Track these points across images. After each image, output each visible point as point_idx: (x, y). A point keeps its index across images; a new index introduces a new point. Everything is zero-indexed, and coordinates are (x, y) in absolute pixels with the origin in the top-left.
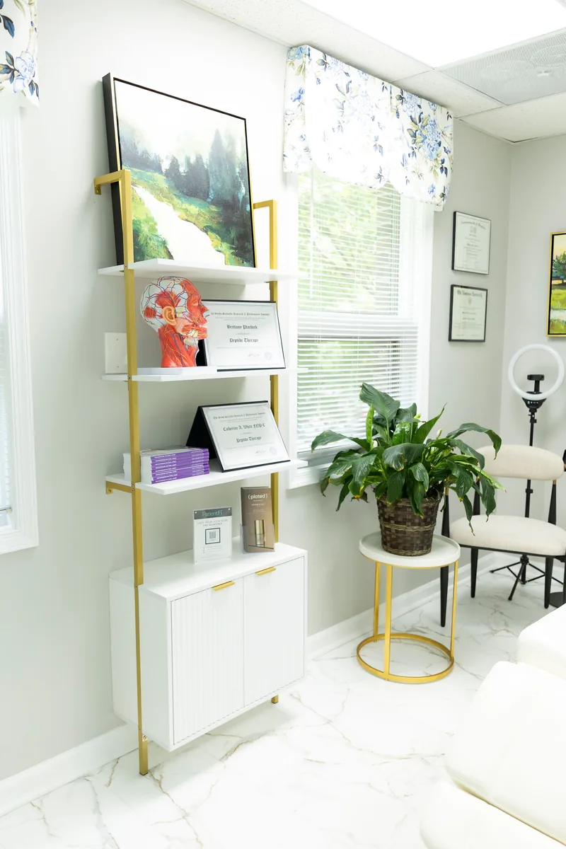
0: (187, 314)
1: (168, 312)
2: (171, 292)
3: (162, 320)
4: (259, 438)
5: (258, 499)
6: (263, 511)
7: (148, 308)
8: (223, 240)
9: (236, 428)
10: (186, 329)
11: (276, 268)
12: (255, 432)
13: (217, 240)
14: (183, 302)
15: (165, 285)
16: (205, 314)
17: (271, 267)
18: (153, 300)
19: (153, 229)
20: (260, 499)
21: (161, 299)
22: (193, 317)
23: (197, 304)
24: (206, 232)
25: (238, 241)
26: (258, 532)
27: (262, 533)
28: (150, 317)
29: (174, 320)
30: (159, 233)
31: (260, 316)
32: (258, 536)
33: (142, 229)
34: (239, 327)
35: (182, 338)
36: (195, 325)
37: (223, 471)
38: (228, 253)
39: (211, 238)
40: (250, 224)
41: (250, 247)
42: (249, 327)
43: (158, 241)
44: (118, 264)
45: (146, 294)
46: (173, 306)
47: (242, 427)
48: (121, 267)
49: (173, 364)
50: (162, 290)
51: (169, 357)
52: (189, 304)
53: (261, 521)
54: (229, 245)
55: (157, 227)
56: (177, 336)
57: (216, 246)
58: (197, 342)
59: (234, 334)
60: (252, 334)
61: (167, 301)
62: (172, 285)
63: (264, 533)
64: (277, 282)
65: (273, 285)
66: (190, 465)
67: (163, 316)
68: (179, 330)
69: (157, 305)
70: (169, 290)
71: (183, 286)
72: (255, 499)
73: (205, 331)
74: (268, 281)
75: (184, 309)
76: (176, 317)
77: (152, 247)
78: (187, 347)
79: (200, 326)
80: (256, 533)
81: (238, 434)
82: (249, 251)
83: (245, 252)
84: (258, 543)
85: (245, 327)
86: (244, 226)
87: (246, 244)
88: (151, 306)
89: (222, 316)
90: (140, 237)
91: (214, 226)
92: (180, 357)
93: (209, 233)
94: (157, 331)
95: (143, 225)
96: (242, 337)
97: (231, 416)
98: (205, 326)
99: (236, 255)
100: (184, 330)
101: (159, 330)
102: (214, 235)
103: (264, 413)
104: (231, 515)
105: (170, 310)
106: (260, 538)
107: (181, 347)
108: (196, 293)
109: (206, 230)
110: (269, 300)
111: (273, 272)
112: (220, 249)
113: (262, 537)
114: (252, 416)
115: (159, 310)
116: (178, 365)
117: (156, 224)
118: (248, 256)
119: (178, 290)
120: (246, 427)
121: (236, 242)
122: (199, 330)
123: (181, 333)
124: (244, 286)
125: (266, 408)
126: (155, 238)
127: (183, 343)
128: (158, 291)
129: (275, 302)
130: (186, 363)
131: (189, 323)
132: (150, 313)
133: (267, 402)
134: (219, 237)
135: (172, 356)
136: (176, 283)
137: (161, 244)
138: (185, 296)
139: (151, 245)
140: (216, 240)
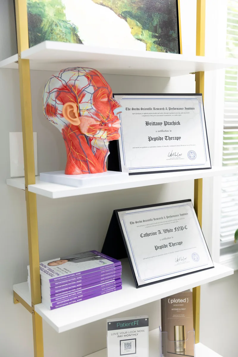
0: (93, 111)
1: (69, 110)
2: (74, 86)
3: (63, 119)
4: (180, 243)
5: (178, 303)
6: (183, 316)
7: (48, 105)
8: (145, 26)
9: (155, 234)
10: (92, 129)
11: (203, 55)
12: (175, 237)
13: (138, 28)
14: (88, 97)
15: (67, 77)
16: (116, 111)
17: (198, 53)
18: (53, 95)
19: (60, 13)
20: (180, 303)
21: (62, 95)
22: (101, 115)
23: (106, 100)
24: (125, 18)
25: (162, 29)
26: (177, 338)
27: (182, 339)
28: (51, 115)
29: (77, 119)
30: (68, 18)
31: (184, 111)
32: (178, 343)
33: (46, 13)
34: (160, 124)
35: (89, 140)
36: (103, 124)
37: (137, 286)
38: (150, 41)
39: (130, 24)
40: (175, 10)
41: (175, 35)
42: (171, 124)
43: (66, 28)
44: (13, 54)
45: (47, 90)
46: (76, 101)
47: (162, 231)
48: (15, 57)
49: (77, 170)
50: (64, 83)
51: (73, 162)
52: (95, 99)
53: (181, 327)
54: (151, 33)
55: (65, 11)
56: (82, 138)
57: (137, 34)
58: (107, 144)
59: (153, 131)
60: (174, 131)
61: (69, 96)
62: (75, 77)
63: (184, 340)
64: (203, 72)
65: (199, 76)
66: (99, 282)
67: (64, 114)
68: (84, 131)
69: (58, 102)
70: (72, 82)
71: (88, 78)
72: (175, 303)
73: (116, 130)
74: (194, 71)
75: (89, 106)
76: (80, 115)
77: (58, 34)
78: (95, 150)
79: (110, 125)
80: (175, 340)
81: (157, 240)
82: (174, 39)
83: (169, 41)
84: (178, 350)
85: (166, 123)
86: (169, 12)
87: (171, 32)
88: (52, 102)
89: (140, 111)
90: (43, 23)
91: (134, 12)
92: (86, 162)
93: (129, 19)
94: (61, 131)
95: (47, 8)
96: (162, 135)
97: (151, 220)
98: (116, 125)
99: (160, 44)
100: (89, 131)
101: (63, 130)
102: (133, 22)
103: (186, 214)
104: (147, 325)
105: (71, 107)
106: (180, 345)
107: (88, 151)
108: (105, 86)
109: (125, 15)
110: (194, 92)
111: (199, 59)
112: (141, 37)
113: (182, 342)
114: (173, 218)
115: (60, 107)
116: (83, 172)
117: (63, 7)
118: (172, 44)
119: (82, 82)
120: (166, 231)
121: (160, 30)
122: (109, 130)
123: (87, 134)
124: (169, 78)
125: (189, 208)
126: (62, 24)
127: (91, 146)
128: (59, 84)
129: (201, 95)
130: (93, 169)
131: (95, 123)
132: (51, 111)
133: (190, 200)
134: (139, 24)
135: (77, 161)
136: (80, 74)
137: (70, 31)
138: (91, 89)
139: (57, 32)
140: (136, 28)
